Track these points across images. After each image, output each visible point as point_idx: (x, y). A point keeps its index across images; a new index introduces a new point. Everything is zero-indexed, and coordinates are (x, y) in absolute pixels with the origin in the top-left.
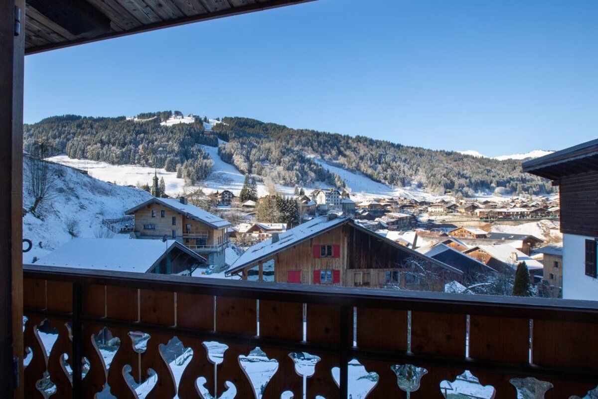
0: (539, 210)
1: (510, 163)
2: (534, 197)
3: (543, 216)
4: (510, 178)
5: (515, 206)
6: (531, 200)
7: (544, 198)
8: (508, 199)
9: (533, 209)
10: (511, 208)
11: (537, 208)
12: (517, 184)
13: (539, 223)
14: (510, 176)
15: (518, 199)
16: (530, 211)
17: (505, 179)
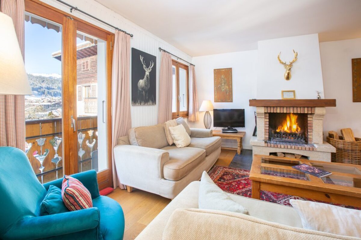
0: (56, 104)
1: (40, 78)
2: (54, 98)
3: (58, 107)
4: (41, 87)
5: (43, 101)
6: (53, 99)
7: (59, 99)
8: (39, 98)
9: (54, 103)
10: (41, 103)
11: (55, 103)
12: (45, 91)
13: (56, 110)
14: (40, 85)
15: (45, 98)
16: (52, 104)
17: (37, 87)
